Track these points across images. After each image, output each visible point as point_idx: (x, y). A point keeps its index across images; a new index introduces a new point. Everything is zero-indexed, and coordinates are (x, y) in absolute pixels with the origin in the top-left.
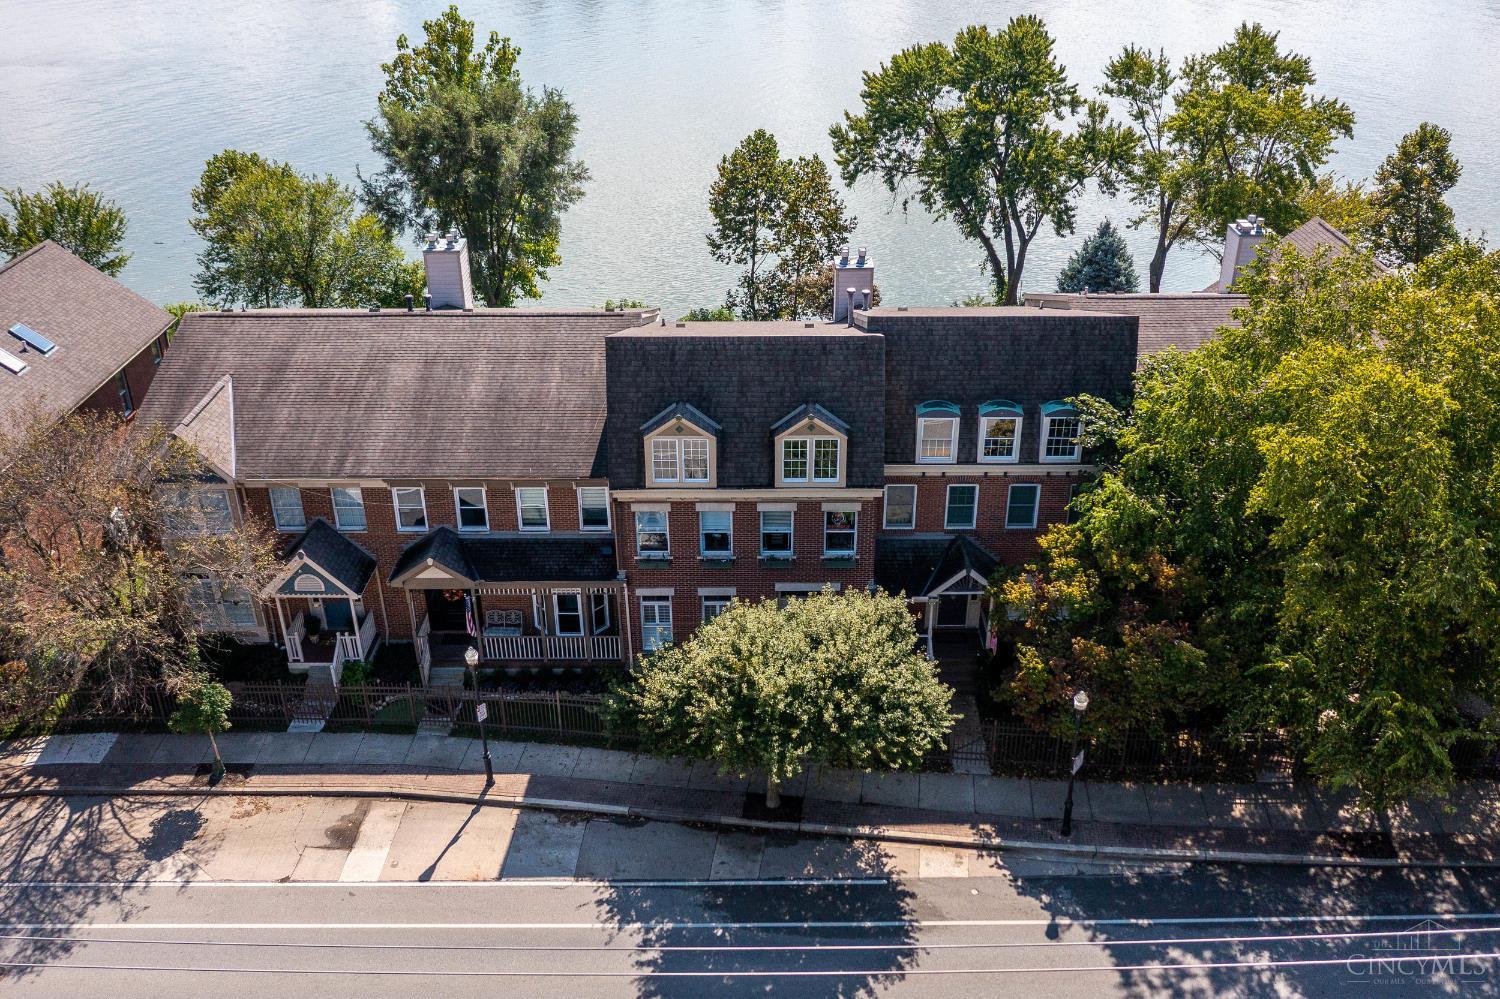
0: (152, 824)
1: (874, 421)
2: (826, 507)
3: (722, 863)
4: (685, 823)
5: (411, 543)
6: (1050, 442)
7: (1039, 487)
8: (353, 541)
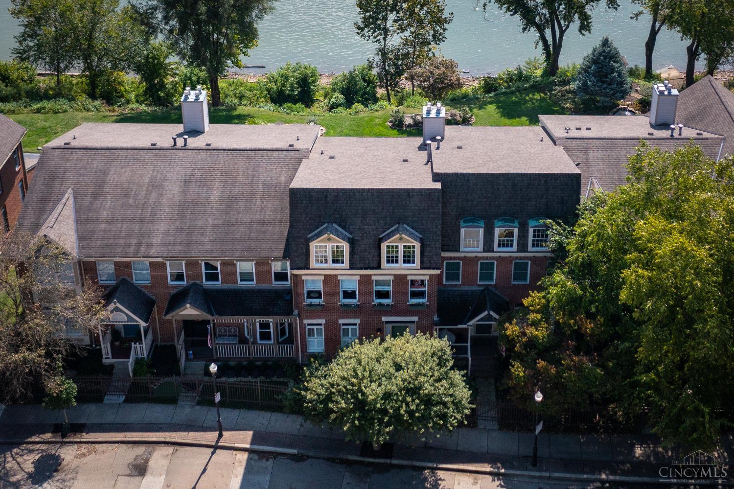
0: (33, 463)
1: (436, 233)
2: (409, 278)
3: (348, 483)
4: (328, 459)
5: (176, 291)
6: (533, 241)
7: (530, 262)
8: (143, 290)
